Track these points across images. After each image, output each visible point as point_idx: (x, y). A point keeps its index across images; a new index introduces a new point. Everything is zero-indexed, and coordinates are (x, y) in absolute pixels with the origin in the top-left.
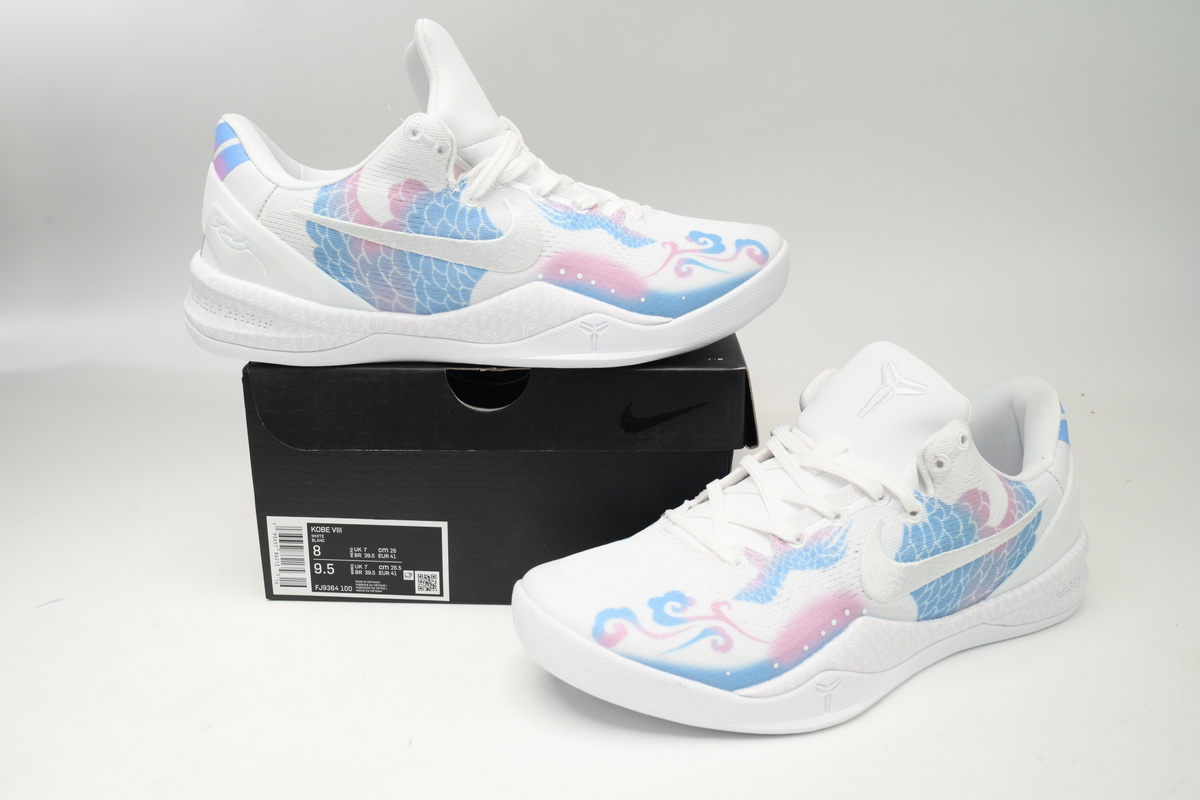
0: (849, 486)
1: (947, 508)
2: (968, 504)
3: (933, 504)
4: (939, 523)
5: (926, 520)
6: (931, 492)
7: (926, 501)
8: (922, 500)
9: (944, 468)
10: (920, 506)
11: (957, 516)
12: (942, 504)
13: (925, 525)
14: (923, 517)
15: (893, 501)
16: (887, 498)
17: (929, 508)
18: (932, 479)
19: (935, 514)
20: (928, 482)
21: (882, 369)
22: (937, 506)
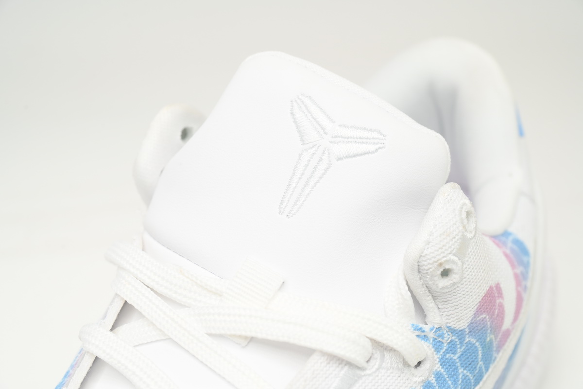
0: (315, 357)
1: (460, 334)
2: (484, 316)
3: (441, 336)
4: (454, 363)
5: (438, 367)
6: (436, 318)
7: (431, 335)
8: (425, 338)
9: (454, 278)
10: (426, 349)
11: (473, 340)
12: (452, 331)
13: (438, 376)
14: (433, 364)
15: (387, 355)
16: (378, 355)
17: (437, 345)
18: (434, 298)
19: (445, 353)
20: (428, 304)
21: (292, 114)
22: (448, 337)
